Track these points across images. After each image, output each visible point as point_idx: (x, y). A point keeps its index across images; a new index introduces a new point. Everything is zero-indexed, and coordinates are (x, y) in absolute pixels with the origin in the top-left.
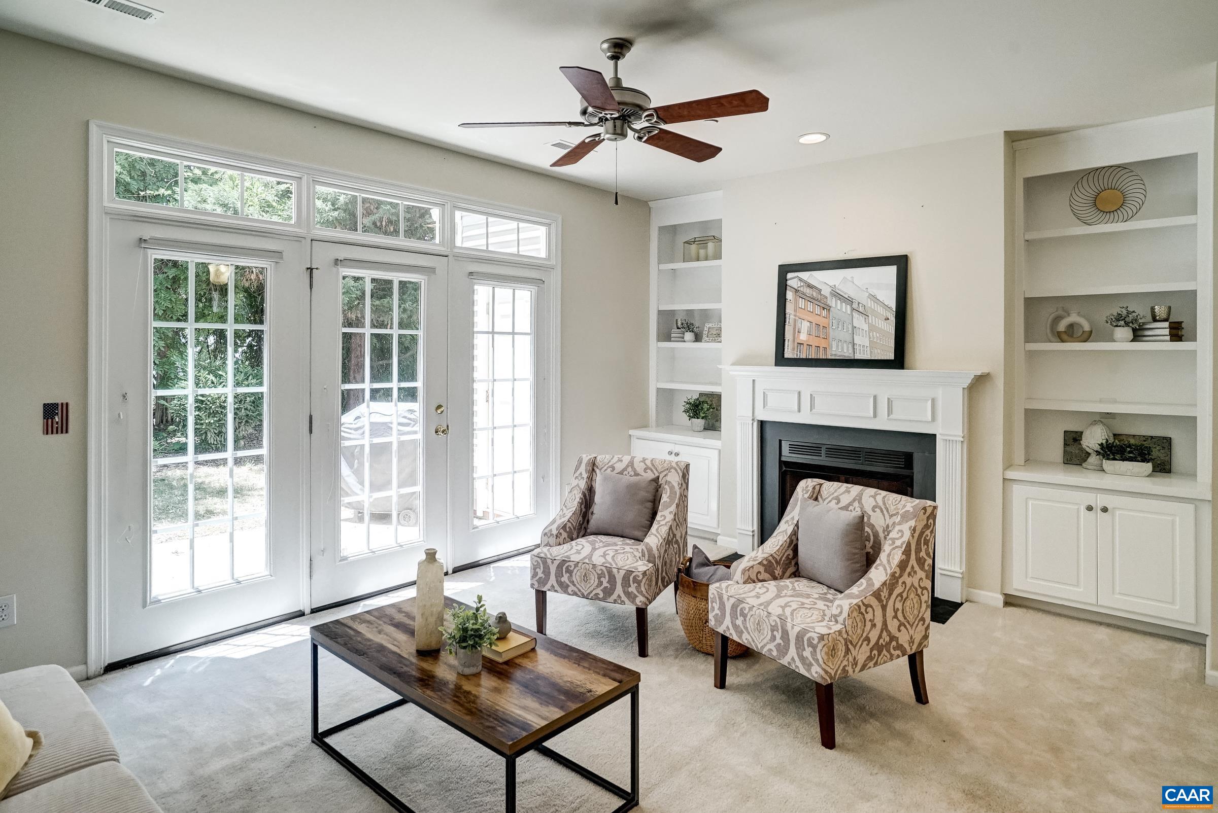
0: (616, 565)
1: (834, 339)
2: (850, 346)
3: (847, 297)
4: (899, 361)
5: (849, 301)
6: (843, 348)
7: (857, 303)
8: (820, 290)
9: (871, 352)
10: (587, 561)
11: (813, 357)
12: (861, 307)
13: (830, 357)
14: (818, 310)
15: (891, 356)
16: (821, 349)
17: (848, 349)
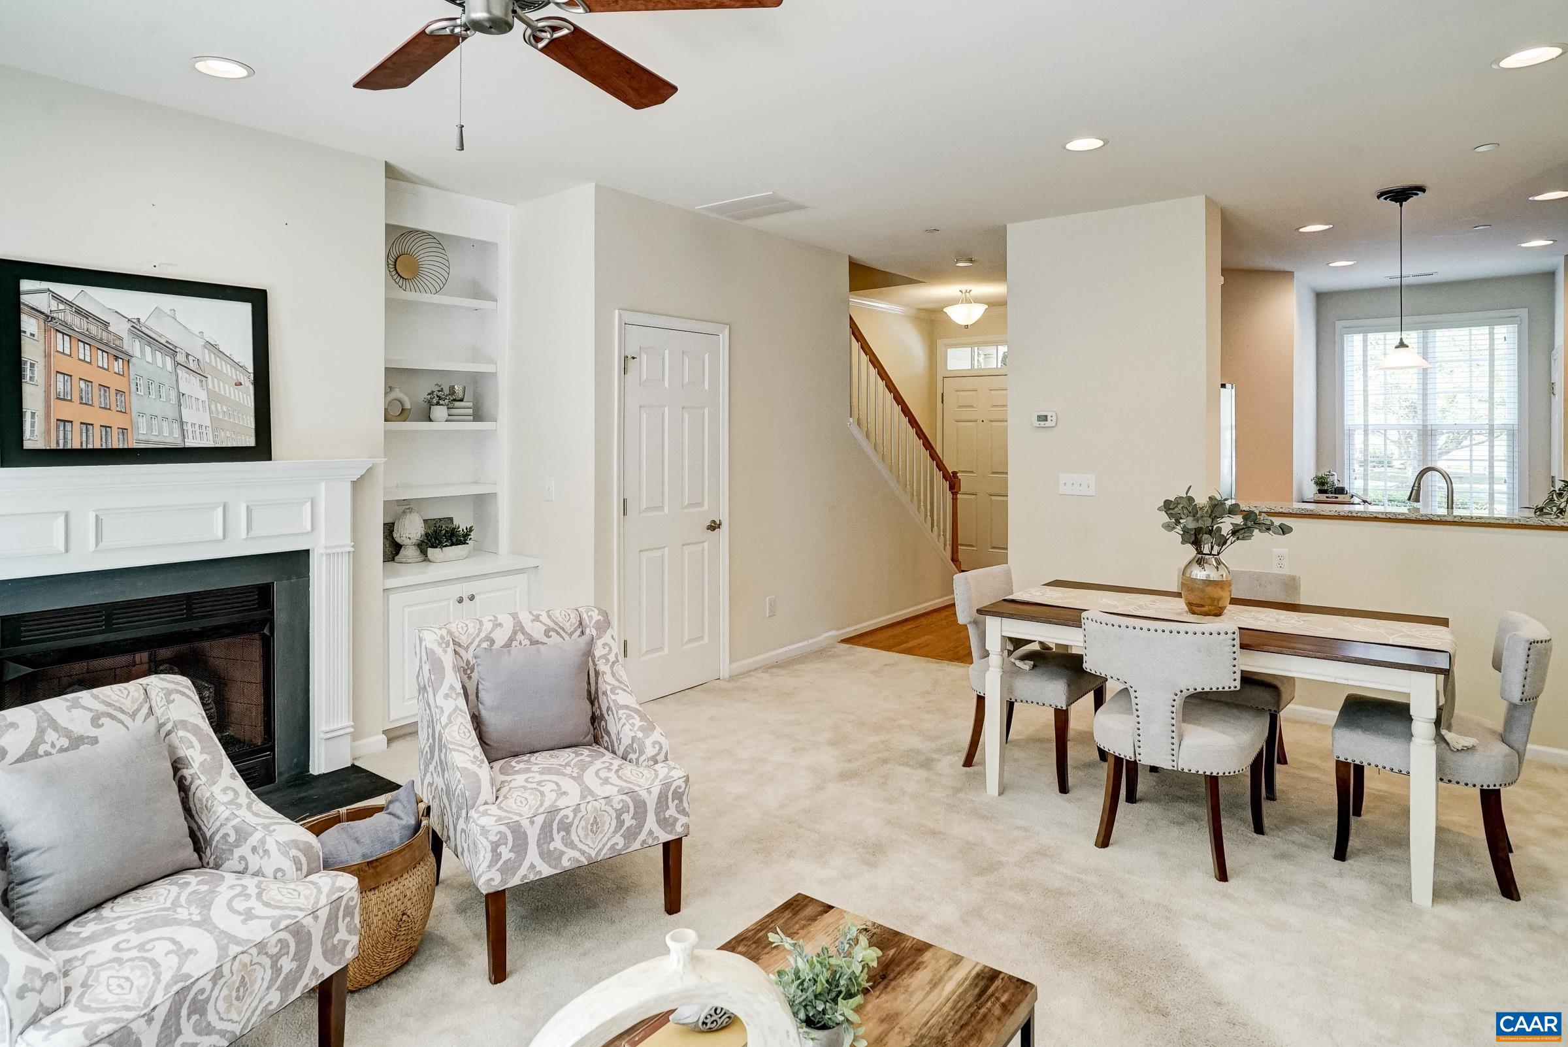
0: (301, 909)
1: (141, 414)
2: (176, 426)
3: (163, 341)
4: (261, 449)
5: (170, 350)
6: (160, 430)
7: (184, 355)
8: (106, 324)
9: (215, 436)
10: (234, 950)
11: (97, 446)
12: (191, 362)
13: (136, 446)
14: (102, 359)
15: (251, 441)
16: (115, 431)
17: (171, 432)
